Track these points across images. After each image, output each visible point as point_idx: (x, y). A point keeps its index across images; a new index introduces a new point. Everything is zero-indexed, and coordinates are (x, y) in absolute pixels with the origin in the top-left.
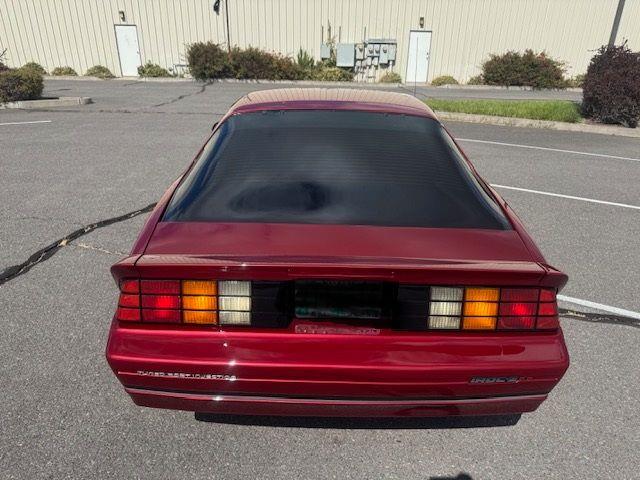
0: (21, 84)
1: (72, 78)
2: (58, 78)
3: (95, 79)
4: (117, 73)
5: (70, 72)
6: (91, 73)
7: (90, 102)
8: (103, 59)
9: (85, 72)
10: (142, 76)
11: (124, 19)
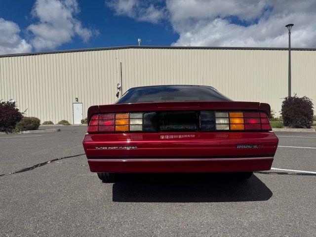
0: (31, 123)
1: (51, 125)
2: (45, 126)
3: (61, 125)
4: (72, 123)
5: (51, 123)
6: (60, 123)
7: (59, 130)
8: (66, 118)
9: (57, 123)
10: (83, 123)
11: (77, 101)
